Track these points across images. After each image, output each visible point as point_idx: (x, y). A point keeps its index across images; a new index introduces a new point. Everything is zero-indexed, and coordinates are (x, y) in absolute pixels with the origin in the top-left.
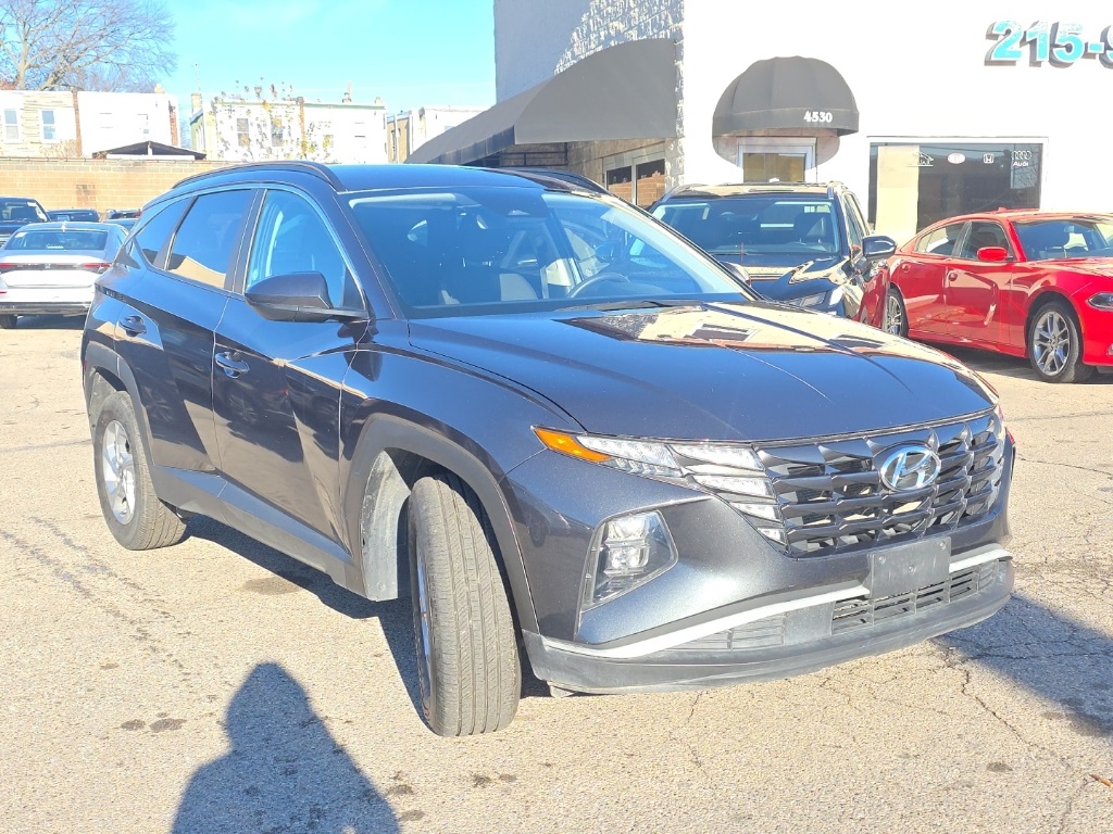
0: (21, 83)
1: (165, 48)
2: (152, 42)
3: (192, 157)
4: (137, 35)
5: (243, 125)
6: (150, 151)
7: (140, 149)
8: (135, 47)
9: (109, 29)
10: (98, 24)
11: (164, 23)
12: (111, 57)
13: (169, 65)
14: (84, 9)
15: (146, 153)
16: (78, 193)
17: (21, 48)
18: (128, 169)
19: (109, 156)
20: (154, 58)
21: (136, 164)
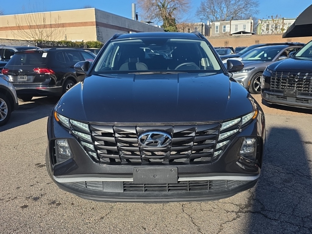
0: (225, 20)
1: (257, 9)
2: (254, 8)
3: (251, 34)
4: (251, 7)
5: (268, 25)
6: (242, 33)
7: (240, 33)
8: (251, 9)
9: (245, 6)
10: (243, 6)
11: (257, 3)
12: (245, 12)
13: (257, 13)
14: (240, 2)
15: (241, 34)
16: (225, 43)
17: (226, 12)
18: (236, 38)
19: (233, 35)
20: (254, 12)
21: (238, 36)
